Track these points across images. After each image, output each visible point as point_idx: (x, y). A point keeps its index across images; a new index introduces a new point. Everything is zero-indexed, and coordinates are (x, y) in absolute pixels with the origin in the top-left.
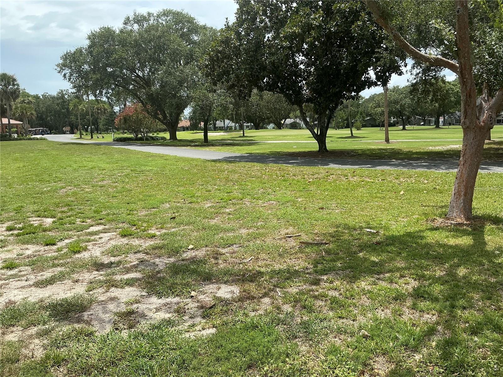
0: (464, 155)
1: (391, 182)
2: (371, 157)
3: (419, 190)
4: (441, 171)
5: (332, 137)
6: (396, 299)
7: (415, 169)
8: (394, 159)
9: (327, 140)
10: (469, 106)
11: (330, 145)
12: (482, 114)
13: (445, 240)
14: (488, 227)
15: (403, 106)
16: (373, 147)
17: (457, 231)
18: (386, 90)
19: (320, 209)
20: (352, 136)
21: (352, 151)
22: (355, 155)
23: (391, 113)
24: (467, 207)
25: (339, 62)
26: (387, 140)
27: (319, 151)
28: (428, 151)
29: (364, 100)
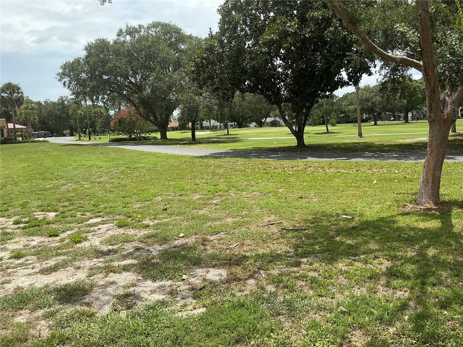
0: (430, 145)
1: (364, 172)
2: (346, 150)
3: (391, 180)
4: (411, 162)
5: (309, 133)
6: (370, 278)
7: (386, 160)
8: (367, 151)
9: (305, 136)
10: (433, 100)
11: (308, 140)
12: (446, 107)
13: (416, 224)
14: (455, 211)
15: (374, 103)
16: (347, 141)
17: (426, 215)
18: (358, 89)
19: (299, 198)
20: (328, 132)
21: (328, 145)
22: (331, 149)
23: (363, 111)
24: (435, 193)
25: (314, 65)
26: (360, 135)
27: (297, 146)
28: (399, 143)
29: (338, 98)
